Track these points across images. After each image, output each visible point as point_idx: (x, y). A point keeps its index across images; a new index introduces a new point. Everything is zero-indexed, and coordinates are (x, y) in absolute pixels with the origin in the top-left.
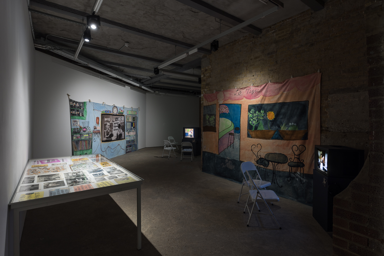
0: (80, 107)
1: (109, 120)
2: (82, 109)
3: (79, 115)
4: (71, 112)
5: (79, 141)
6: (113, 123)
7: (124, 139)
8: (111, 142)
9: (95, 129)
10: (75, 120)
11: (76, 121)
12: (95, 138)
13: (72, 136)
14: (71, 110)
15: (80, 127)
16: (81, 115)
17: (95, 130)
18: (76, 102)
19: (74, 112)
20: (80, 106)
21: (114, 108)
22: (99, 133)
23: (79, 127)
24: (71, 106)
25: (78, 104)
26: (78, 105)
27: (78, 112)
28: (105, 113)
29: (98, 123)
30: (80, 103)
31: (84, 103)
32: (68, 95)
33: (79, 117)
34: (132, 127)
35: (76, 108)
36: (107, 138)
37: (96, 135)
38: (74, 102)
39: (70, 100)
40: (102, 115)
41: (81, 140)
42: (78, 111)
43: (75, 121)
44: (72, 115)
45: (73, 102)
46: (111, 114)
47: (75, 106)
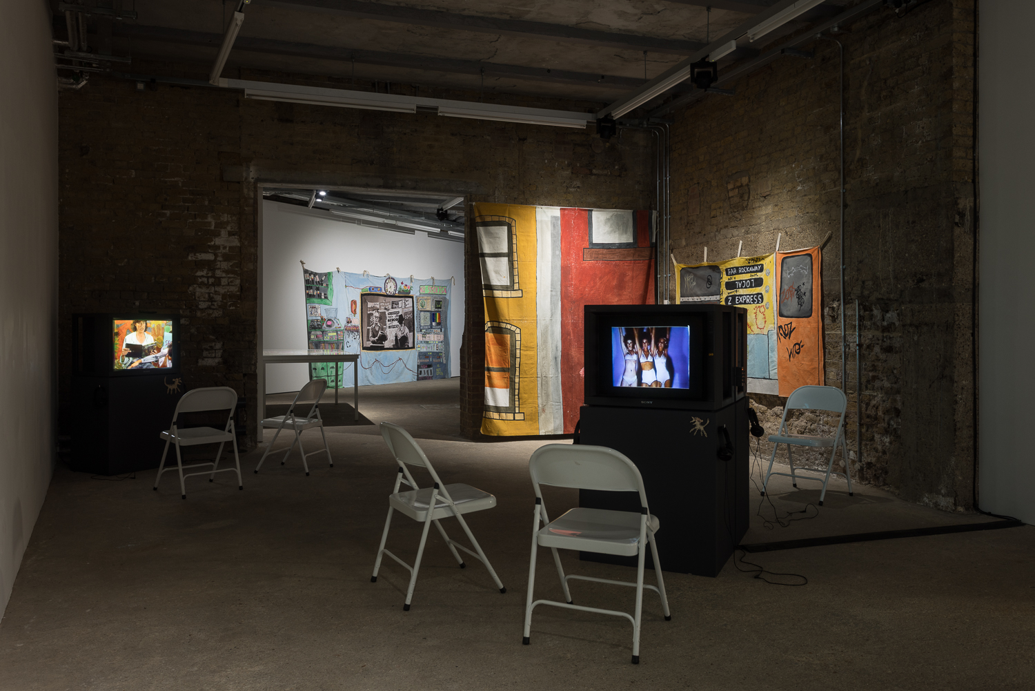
0: (321, 283)
1: (378, 307)
2: (324, 285)
3: (319, 296)
4: (307, 291)
5: (320, 342)
6: (387, 313)
7: (413, 347)
9: (348, 322)
10: (313, 305)
11: (315, 307)
12: (349, 340)
13: (309, 333)
14: (307, 288)
15: (322, 319)
16: (323, 297)
17: (349, 325)
18: (315, 274)
19: (311, 291)
20: (322, 281)
21: (387, 281)
22: (358, 331)
23: (320, 318)
24: (307, 281)
25: (317, 276)
26: (317, 279)
27: (318, 292)
28: (369, 292)
29: (354, 312)
30: (320, 275)
31: (328, 275)
32: (302, 263)
33: (319, 300)
34: (434, 324)
35: (315, 283)
36: (373, 342)
37: (351, 335)
38: (311, 273)
39: (306, 271)
40: (362, 295)
41: (324, 342)
42: (318, 289)
43: (313, 307)
44: (309, 296)
45: (310, 274)
46: (382, 293)
47: (313, 280)
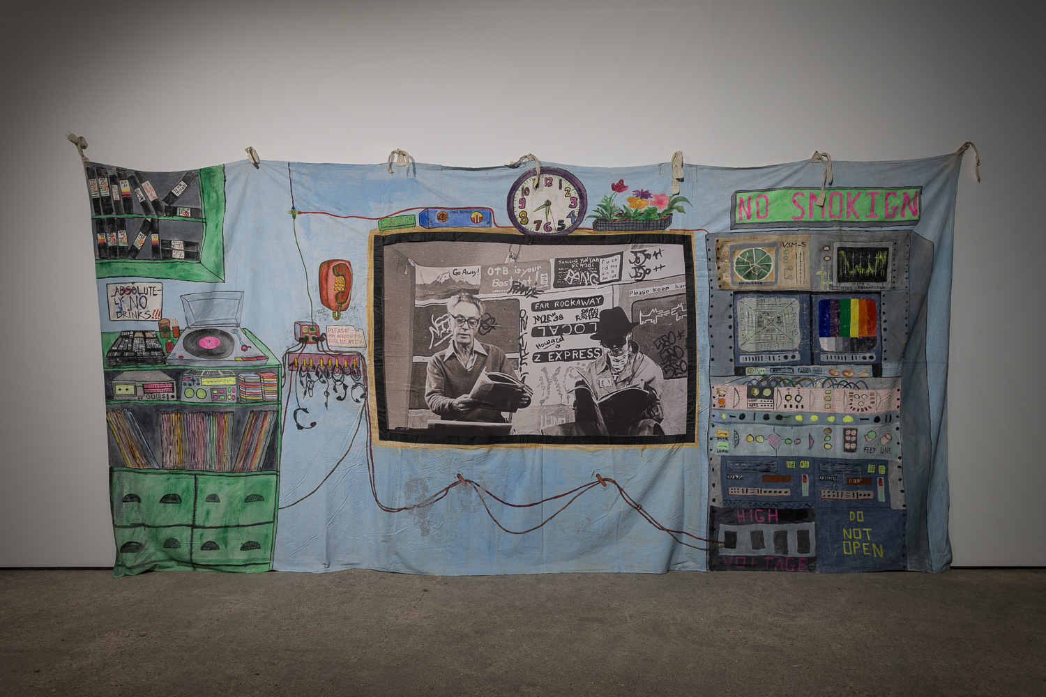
0: (168, 205)
1: (475, 281)
2: (183, 212)
3: (161, 252)
4: (100, 237)
5: (160, 409)
6: (526, 303)
7: (688, 437)
8: (501, 450)
9: (303, 340)
10: (127, 282)
11: (131, 291)
12: (305, 402)
13: (109, 377)
14: (99, 226)
15: (165, 329)
16: (178, 254)
17: (311, 348)
18: (137, 178)
19: (121, 238)
20: (171, 198)
21: (529, 183)
22: (354, 373)
23: (155, 327)
24: (99, 204)
25: (147, 185)
26: (150, 192)
27: (155, 238)
28: (418, 228)
29: (339, 302)
30: (161, 179)
31: (200, 180)
32: (81, 145)
33: (160, 266)
34: (826, 343)
35: (138, 210)
36: (444, 412)
37: (318, 385)
38: (118, 176)
39: (94, 171)
40: (380, 243)
41: (181, 409)
42: (150, 228)
43: (124, 291)
44: (106, 253)
45: (114, 180)
46: (493, 229)
47: (127, 200)
